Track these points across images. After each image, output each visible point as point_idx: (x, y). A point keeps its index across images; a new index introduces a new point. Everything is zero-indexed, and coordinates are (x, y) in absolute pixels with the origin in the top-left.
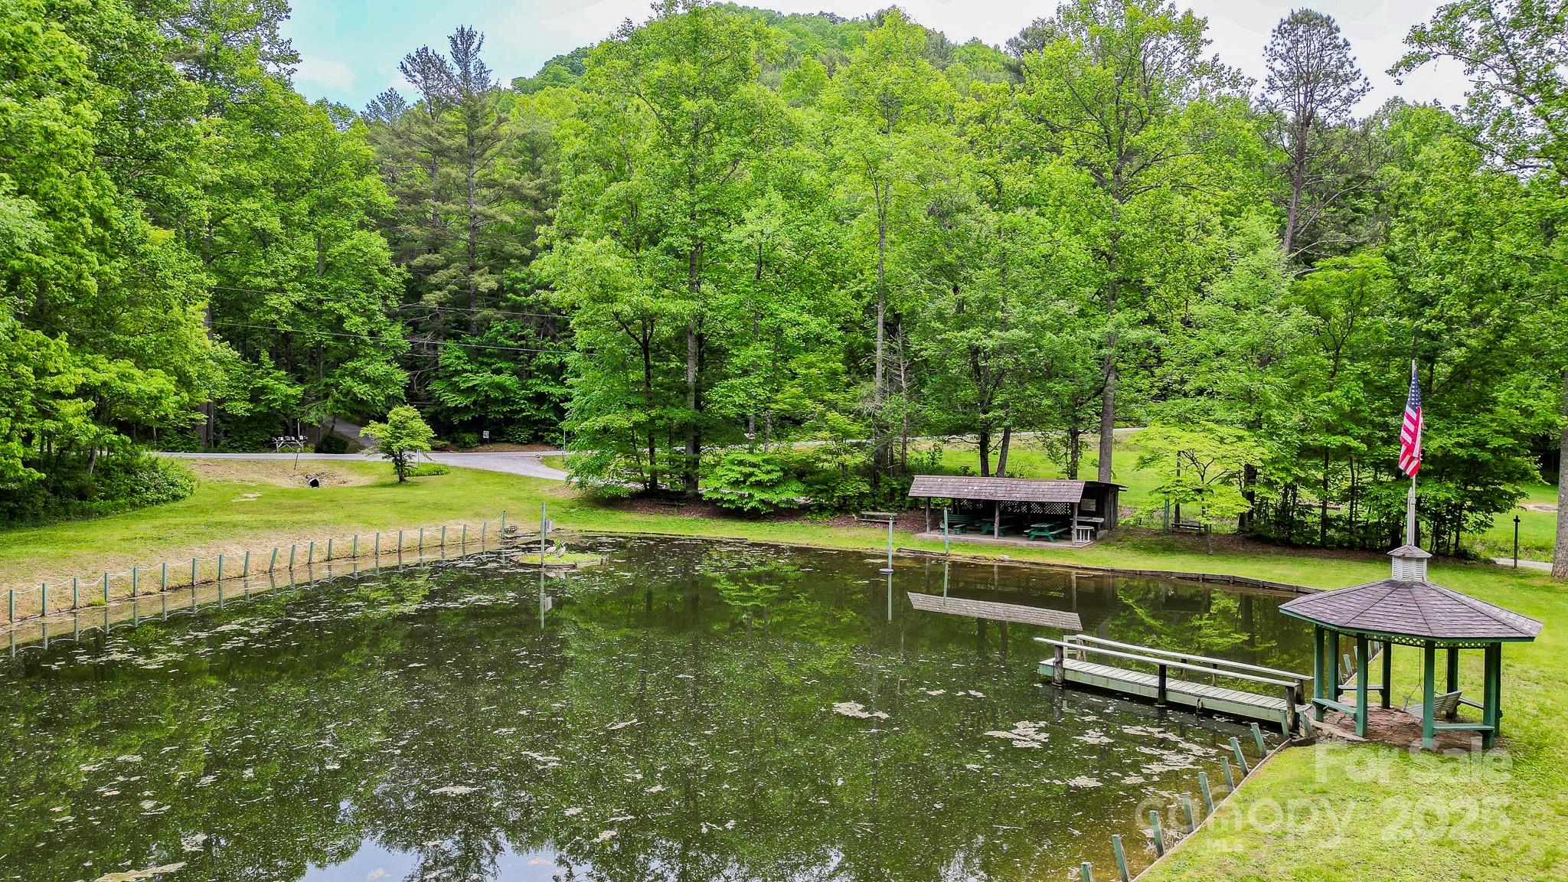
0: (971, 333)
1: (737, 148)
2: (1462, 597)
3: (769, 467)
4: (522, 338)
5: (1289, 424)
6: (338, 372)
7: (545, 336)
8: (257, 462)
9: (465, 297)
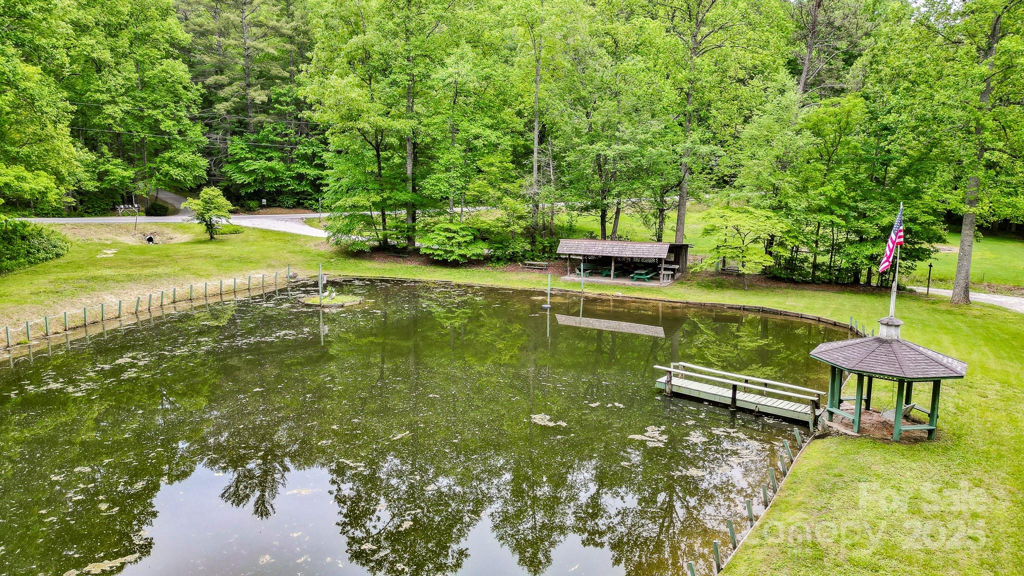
0: (598, 146)
1: (439, 12)
2: (921, 349)
3: (464, 233)
4: (286, 135)
5: (799, 208)
6: (158, 160)
7: (301, 134)
8: (108, 225)
9: (244, 107)
